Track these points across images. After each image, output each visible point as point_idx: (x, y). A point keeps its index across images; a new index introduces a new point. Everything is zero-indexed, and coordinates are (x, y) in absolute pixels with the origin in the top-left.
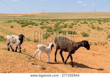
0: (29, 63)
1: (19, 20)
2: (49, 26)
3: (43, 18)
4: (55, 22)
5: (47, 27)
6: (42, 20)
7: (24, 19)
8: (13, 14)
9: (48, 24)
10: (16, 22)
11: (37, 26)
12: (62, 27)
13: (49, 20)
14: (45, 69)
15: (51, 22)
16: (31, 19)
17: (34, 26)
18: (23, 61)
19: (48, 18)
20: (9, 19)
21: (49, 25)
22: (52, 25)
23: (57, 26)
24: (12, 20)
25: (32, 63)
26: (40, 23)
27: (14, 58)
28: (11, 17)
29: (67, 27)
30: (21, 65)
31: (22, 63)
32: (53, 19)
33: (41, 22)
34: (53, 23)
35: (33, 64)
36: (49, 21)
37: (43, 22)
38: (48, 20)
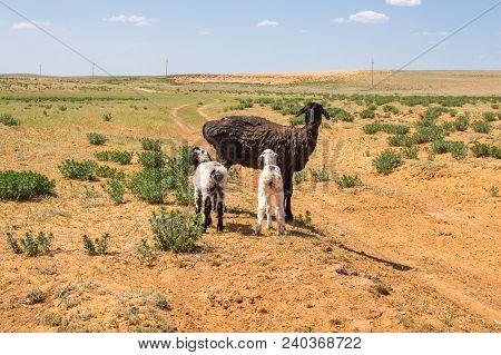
0: (328, 269)
1: (280, 97)
2: (396, 123)
3: (373, 93)
4: (421, 109)
5: (388, 129)
6: (369, 99)
7: (299, 96)
8: (259, 77)
9: (393, 116)
10: (268, 106)
11: (351, 121)
12: (447, 126)
13: (397, 98)
14: (386, 293)
15: (405, 109)
16: (326, 96)
17: (340, 124)
18: (304, 258)
19: (392, 93)
20: (244, 96)
21: (394, 120)
22: (410, 119)
23: (426, 121)
24: (255, 96)
25: (338, 267)
26: (360, 109)
27: (268, 247)
28: (250, 89)
29: (469, 130)
30: (295, 274)
31: (301, 269)
32: (410, 93)
33: (365, 108)
34: (411, 112)
35: (341, 272)
36: (396, 105)
37: (374, 109)
38: (391, 99)
